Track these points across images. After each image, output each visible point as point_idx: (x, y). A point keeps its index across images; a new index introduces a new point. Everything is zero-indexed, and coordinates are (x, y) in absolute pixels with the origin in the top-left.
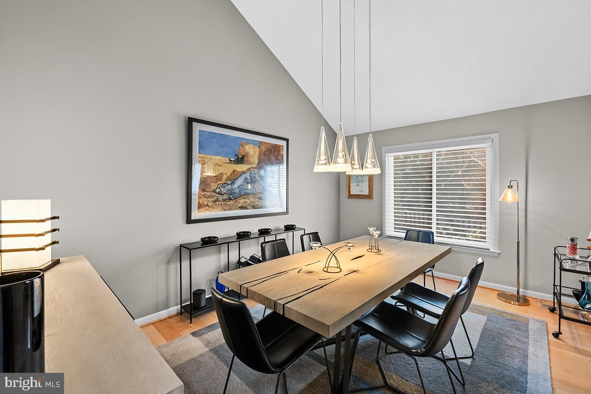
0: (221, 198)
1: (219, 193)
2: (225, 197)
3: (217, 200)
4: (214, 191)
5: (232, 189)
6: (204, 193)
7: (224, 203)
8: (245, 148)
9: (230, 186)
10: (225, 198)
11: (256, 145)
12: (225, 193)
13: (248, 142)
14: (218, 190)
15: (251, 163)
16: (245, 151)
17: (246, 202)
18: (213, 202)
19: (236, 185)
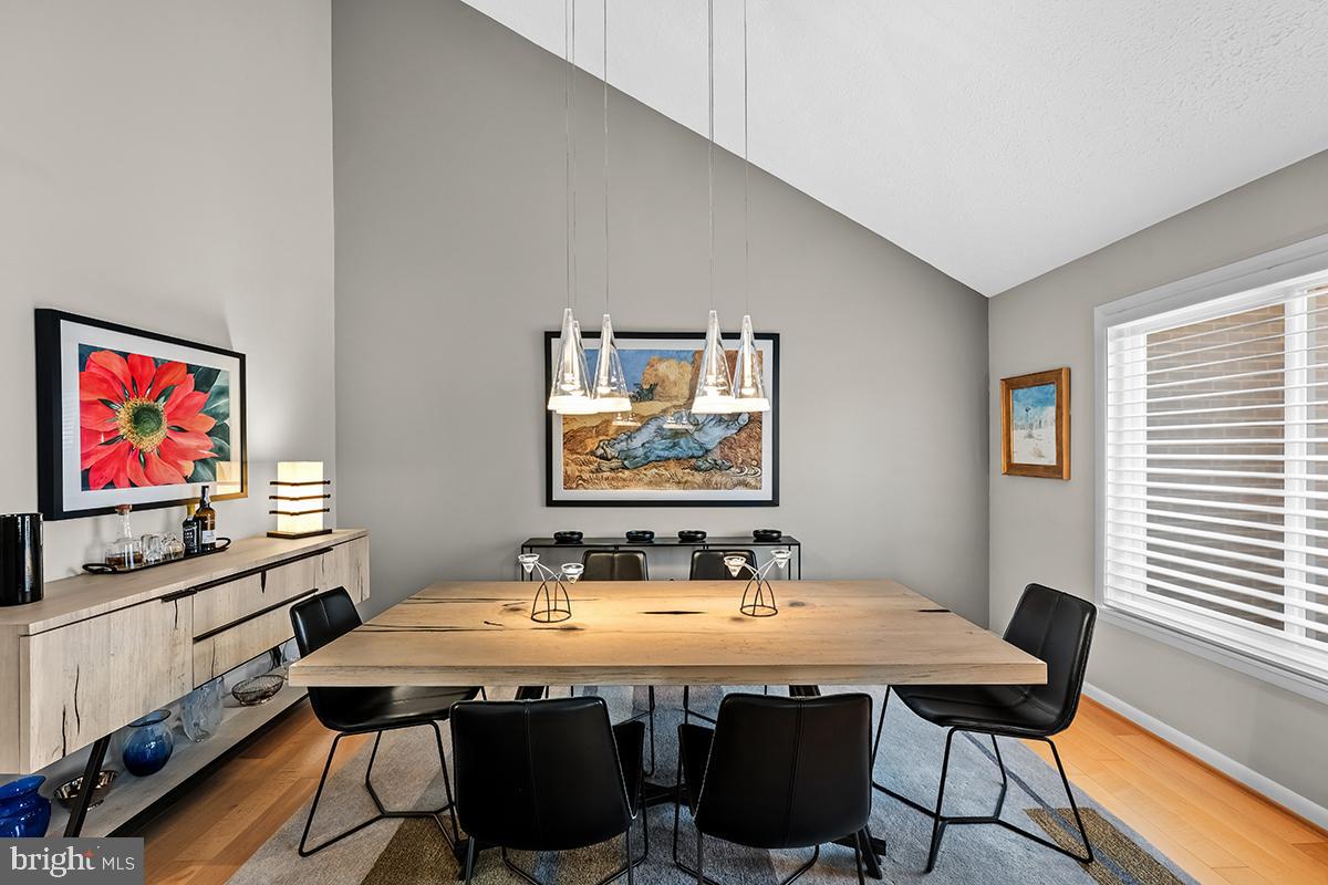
0: (605, 465)
1: (601, 457)
2: (615, 463)
3: (599, 470)
4: (593, 453)
5: (629, 449)
6: (575, 456)
7: (613, 474)
8: (656, 370)
9: (624, 443)
10: (613, 465)
11: (685, 359)
12: (613, 457)
13: (665, 356)
14: (600, 452)
15: (670, 398)
16: (656, 375)
17: (660, 476)
18: (592, 472)
19: (637, 442)
